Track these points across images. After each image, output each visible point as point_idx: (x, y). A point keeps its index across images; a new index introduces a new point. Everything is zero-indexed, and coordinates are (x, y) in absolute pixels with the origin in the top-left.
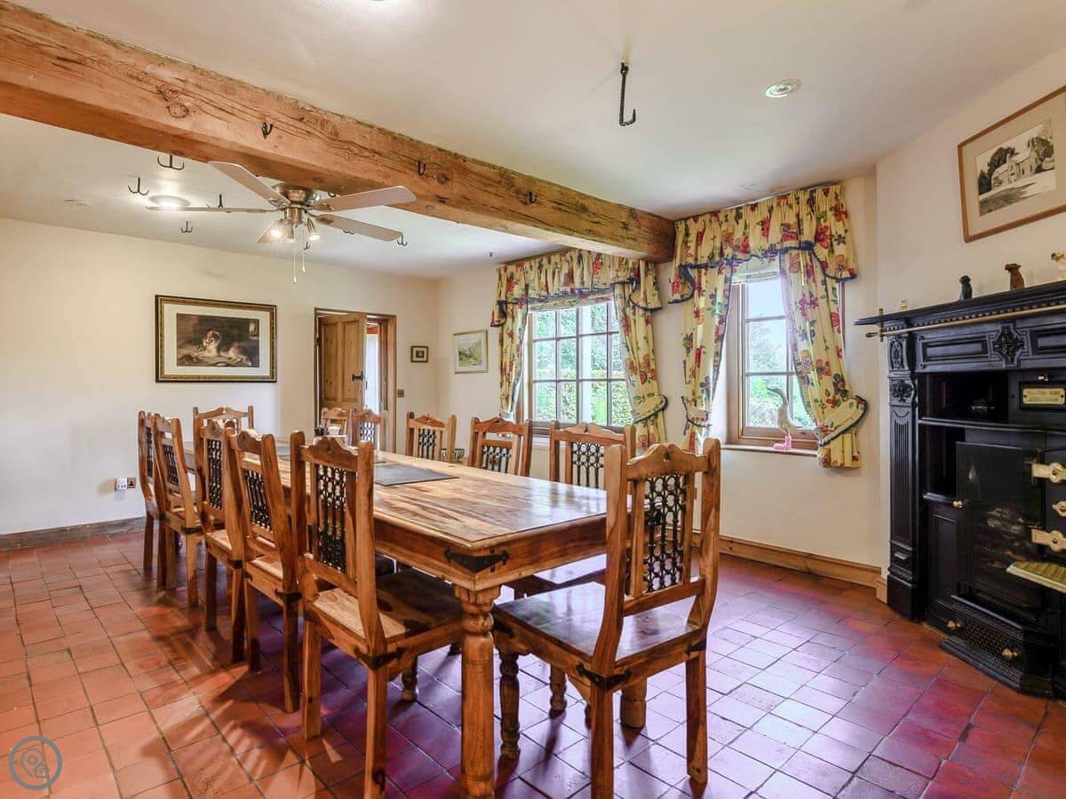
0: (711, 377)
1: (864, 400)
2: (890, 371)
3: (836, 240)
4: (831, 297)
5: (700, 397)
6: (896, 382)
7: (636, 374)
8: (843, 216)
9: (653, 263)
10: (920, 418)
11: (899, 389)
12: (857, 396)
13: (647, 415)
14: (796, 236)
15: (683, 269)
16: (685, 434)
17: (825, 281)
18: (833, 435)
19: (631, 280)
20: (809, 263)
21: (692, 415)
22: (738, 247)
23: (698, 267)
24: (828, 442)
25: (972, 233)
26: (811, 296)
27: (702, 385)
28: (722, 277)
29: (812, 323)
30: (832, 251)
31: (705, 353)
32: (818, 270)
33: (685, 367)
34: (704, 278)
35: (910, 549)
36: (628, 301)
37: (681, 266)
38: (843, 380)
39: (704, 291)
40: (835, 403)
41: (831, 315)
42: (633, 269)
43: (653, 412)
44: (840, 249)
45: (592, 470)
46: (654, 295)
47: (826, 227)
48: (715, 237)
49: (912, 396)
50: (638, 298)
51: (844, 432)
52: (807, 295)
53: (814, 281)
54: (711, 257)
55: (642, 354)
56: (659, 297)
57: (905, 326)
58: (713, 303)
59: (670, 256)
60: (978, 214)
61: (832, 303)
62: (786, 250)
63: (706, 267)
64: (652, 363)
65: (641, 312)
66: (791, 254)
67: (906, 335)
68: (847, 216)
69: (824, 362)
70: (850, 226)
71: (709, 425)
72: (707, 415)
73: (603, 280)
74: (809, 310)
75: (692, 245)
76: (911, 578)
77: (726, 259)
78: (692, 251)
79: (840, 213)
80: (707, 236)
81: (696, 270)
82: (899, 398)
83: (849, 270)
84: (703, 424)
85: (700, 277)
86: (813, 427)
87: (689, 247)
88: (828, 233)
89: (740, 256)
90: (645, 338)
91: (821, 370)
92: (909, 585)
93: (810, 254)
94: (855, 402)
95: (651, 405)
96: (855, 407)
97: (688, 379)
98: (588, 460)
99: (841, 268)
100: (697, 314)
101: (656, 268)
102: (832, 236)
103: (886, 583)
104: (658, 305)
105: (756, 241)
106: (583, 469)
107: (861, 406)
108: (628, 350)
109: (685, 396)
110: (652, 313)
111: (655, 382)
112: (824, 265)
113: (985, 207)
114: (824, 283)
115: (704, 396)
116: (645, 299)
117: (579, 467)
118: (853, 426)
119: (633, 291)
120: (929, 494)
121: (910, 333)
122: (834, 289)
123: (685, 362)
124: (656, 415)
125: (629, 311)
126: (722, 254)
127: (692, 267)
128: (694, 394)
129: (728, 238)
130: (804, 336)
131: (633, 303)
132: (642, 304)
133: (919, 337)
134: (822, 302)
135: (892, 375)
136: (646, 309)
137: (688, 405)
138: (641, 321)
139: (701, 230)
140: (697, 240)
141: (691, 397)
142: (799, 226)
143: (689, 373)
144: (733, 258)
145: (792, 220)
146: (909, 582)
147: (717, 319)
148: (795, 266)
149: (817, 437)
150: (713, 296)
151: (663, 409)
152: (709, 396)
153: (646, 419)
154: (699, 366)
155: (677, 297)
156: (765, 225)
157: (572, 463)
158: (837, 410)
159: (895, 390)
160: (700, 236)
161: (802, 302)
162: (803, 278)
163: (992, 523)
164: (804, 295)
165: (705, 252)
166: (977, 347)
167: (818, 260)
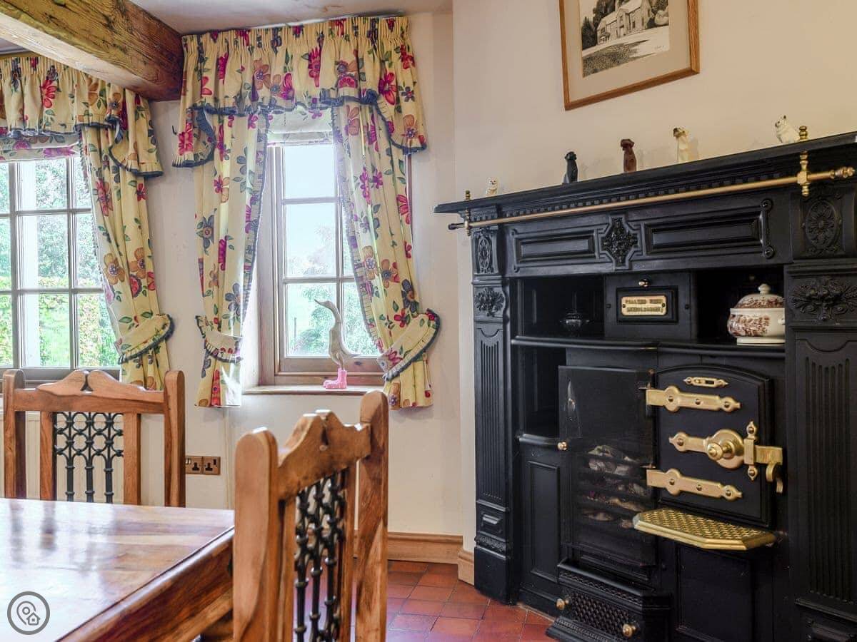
0: (241, 284)
1: (437, 316)
2: (475, 276)
3: (403, 94)
4: (398, 174)
5: (227, 317)
6: (482, 291)
7: (123, 281)
8: (411, 62)
9: (147, 97)
10: (513, 337)
11: (487, 300)
12: (428, 310)
13: (142, 348)
14: (354, 81)
15: (197, 112)
16: (204, 375)
17: (391, 149)
18: (402, 364)
19: (112, 122)
20: (370, 123)
21: (215, 344)
22: (277, 88)
23: (220, 112)
24: (397, 375)
25: (573, 99)
26: (374, 169)
27: (228, 297)
28: (253, 133)
29: (376, 208)
30: (399, 110)
31: (231, 247)
32: (382, 135)
33: (201, 269)
34: (228, 131)
35: (503, 509)
36: (105, 158)
37: (194, 107)
38: (412, 289)
39: (229, 151)
40: (404, 320)
41: (399, 198)
42: (115, 105)
43: (151, 342)
44: (408, 107)
45: (99, 463)
46: (150, 151)
47: (391, 74)
48: (243, 69)
49: (503, 309)
50: (125, 154)
51: (415, 359)
52: (369, 169)
53: (377, 149)
54: (239, 98)
55: (132, 247)
56: (158, 154)
57: (496, 215)
58: (243, 171)
59: (175, 90)
60: (581, 73)
61: (398, 182)
62: (341, 101)
63: (231, 113)
64: (148, 262)
65: (129, 177)
66: (348, 107)
67: (496, 227)
68: (414, 64)
69: (391, 262)
70: (417, 78)
71: (239, 359)
72: (237, 343)
73: (60, 118)
74: (372, 190)
75: (211, 76)
76: (504, 548)
77: (260, 104)
78: (210, 85)
79: (407, 58)
80: (232, 66)
81: (216, 117)
82: (487, 312)
83: (419, 137)
84: (231, 357)
85: (221, 128)
86: (378, 354)
87: (206, 78)
88: (393, 83)
89: (280, 102)
90: (136, 220)
91: (389, 274)
92: (503, 557)
93: (371, 111)
94: (426, 318)
95: (149, 329)
96: (426, 324)
97: (206, 289)
98: (89, 444)
99: (410, 133)
100: (219, 186)
101: (150, 107)
102: (398, 88)
103: (472, 558)
104: (156, 168)
105: (301, 81)
106: (80, 463)
107: (433, 323)
108: (109, 240)
109: (202, 314)
110: (146, 181)
111: (151, 294)
112: (390, 128)
113: (590, 65)
114: (389, 152)
115: (232, 314)
116: (137, 156)
117: (70, 460)
118: (424, 350)
119: (116, 141)
120: (525, 435)
121: (500, 225)
122: (400, 162)
123: (201, 262)
124: (156, 347)
125: (109, 176)
126: (254, 97)
127: (212, 111)
128: (217, 312)
129: (262, 73)
130: (366, 226)
131: (115, 161)
132: (132, 164)
133: (511, 231)
134: (387, 179)
135: (477, 281)
136: (137, 174)
137: (207, 329)
138: (129, 192)
139: (222, 54)
140: (217, 70)
141: (211, 318)
142: (359, 69)
143: (207, 279)
144: (272, 104)
145: (349, 58)
146: (502, 553)
147: (248, 197)
148: (352, 126)
149: (383, 368)
150: (242, 160)
151: (167, 337)
152: (238, 315)
153: (141, 354)
154: (223, 268)
155: (189, 156)
156: (314, 59)
157: (56, 452)
158: (408, 328)
159: (482, 302)
160: (222, 64)
161: (363, 177)
162: (363, 143)
163: (595, 466)
164: (365, 169)
165: (230, 88)
166: (583, 245)
167: (384, 119)
